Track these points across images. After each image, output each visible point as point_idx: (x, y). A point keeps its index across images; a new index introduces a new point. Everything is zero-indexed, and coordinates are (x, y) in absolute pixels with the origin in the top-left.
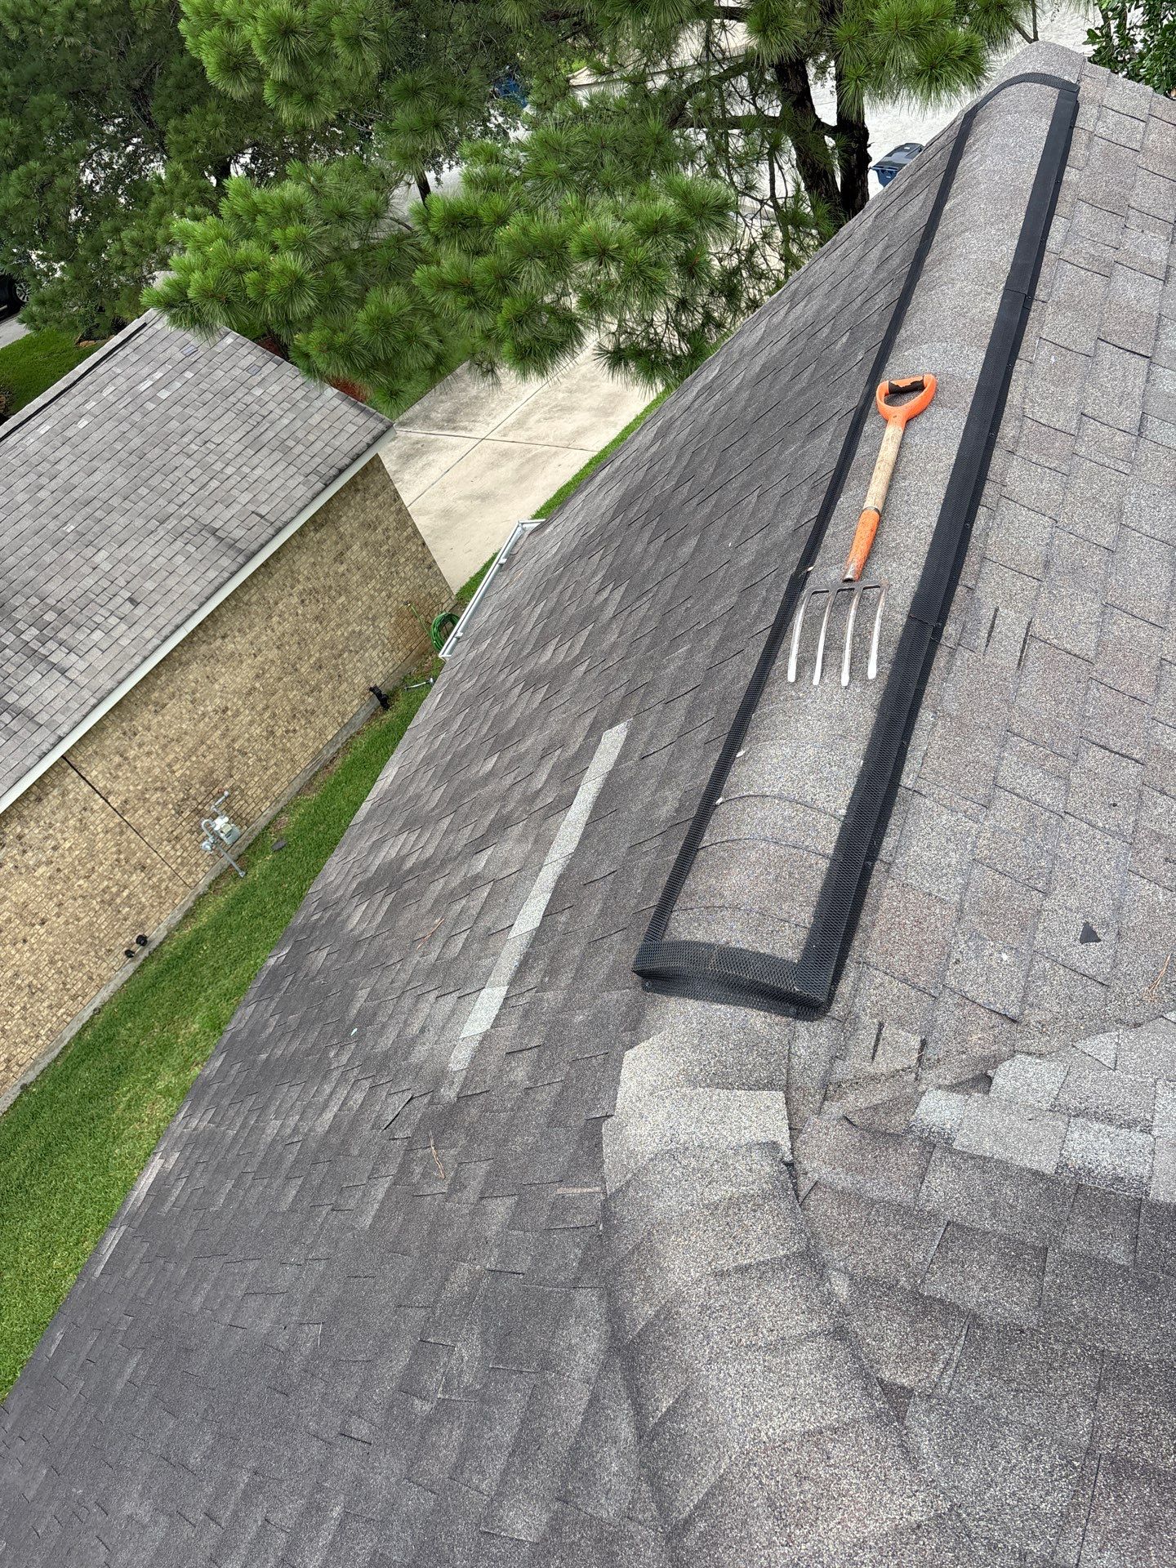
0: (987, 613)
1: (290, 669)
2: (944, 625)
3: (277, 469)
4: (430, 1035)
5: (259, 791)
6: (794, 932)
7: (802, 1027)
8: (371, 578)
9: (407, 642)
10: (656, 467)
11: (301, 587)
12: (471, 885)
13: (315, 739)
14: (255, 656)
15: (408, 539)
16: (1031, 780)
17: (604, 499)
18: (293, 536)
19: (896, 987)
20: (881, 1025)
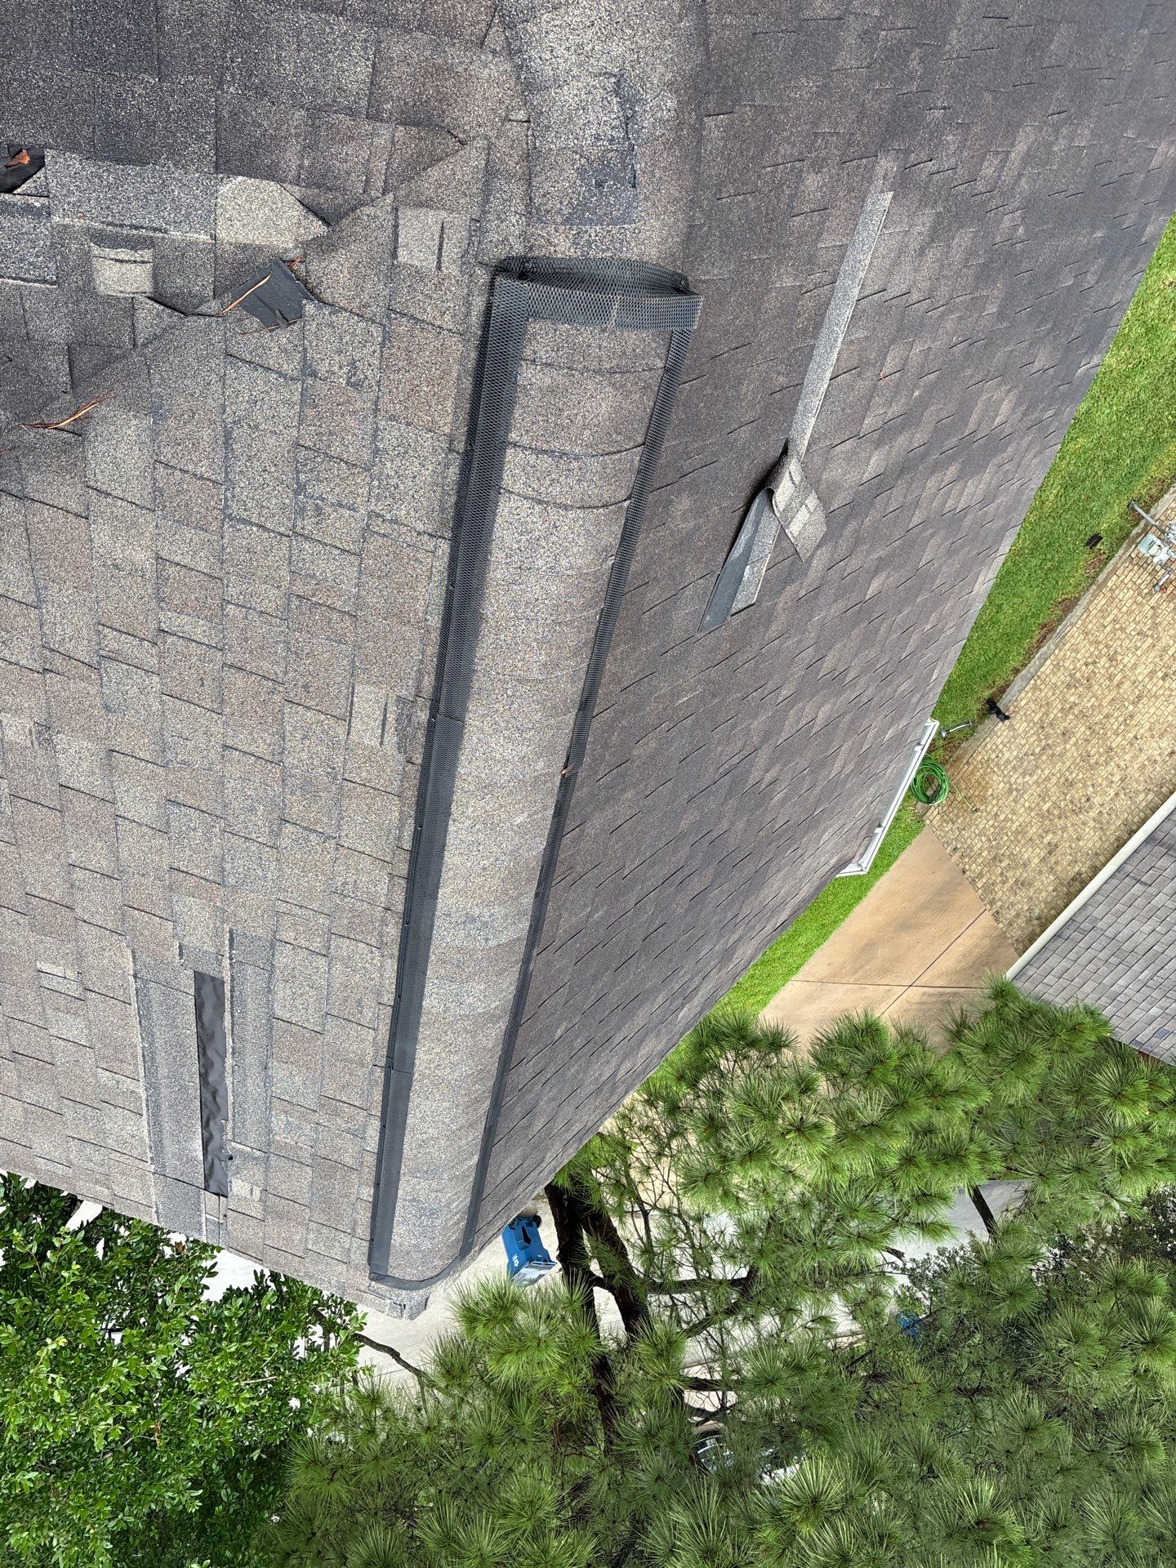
0: (391, 738)
1: (1097, 728)
2: (429, 720)
3: (1126, 932)
4: (914, 245)
5: (1121, 597)
6: (535, 353)
7: (518, 249)
8: (1017, 832)
9: (972, 772)
10: (729, 915)
11: (1091, 814)
12: (886, 433)
13: (1064, 659)
14: (1136, 737)
15: (980, 875)
16: (326, 566)
17: (781, 888)
18: (1104, 865)
19: (430, 314)
20: (439, 268)
